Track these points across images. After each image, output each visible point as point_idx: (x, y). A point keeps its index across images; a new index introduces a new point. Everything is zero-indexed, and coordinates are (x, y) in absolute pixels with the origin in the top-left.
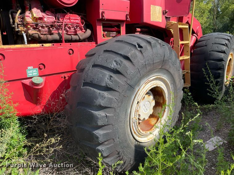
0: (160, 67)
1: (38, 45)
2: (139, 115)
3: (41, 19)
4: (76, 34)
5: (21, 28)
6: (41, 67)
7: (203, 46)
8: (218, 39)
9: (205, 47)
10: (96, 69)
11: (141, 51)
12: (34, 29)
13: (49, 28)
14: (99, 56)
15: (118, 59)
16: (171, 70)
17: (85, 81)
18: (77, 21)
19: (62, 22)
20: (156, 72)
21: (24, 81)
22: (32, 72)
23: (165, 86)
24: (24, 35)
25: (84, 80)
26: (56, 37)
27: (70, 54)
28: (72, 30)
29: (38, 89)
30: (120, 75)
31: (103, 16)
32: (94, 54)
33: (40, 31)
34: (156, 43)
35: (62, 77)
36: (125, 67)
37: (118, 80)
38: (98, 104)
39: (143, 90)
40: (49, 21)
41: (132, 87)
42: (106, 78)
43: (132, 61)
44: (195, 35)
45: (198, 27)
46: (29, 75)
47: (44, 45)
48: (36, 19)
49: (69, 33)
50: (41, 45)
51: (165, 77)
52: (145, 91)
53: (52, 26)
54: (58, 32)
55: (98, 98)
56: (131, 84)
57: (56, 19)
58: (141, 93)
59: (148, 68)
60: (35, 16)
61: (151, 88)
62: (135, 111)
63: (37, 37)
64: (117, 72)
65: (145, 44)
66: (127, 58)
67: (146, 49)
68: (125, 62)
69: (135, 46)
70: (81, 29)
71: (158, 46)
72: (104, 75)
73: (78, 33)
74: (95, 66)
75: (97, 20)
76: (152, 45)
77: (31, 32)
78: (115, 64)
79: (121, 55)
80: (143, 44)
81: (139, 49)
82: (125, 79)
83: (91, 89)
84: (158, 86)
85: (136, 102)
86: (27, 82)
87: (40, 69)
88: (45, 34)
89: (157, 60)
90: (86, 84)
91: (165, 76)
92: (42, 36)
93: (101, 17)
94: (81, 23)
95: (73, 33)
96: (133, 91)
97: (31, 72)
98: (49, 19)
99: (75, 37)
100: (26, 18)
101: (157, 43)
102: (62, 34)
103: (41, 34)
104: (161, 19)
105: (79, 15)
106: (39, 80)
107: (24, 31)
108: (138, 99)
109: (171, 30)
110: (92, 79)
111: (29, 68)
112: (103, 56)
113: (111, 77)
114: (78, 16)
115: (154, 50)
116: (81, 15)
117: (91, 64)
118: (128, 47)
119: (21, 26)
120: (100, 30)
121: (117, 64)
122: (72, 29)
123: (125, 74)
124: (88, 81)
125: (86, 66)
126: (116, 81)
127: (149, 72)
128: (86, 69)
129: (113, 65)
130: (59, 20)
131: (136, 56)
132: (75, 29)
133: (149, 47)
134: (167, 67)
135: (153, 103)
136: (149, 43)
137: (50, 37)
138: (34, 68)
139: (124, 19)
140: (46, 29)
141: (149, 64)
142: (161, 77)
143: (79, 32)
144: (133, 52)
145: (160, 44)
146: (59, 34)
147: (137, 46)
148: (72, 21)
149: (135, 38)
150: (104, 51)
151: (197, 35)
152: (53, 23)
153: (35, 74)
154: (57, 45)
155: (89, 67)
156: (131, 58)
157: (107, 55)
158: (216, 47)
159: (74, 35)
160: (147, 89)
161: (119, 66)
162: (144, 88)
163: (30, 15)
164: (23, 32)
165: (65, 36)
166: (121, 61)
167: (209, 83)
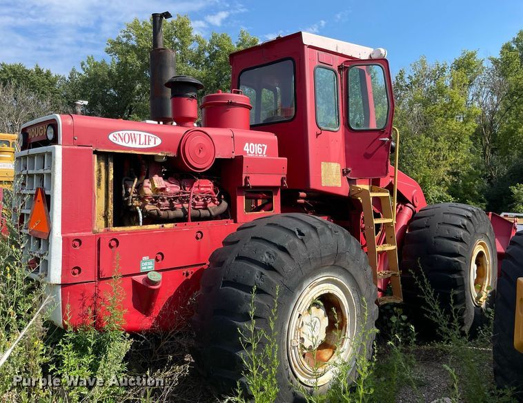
0: (332, 264)
1: (158, 226)
2: (302, 339)
3: (163, 189)
4: (205, 208)
5: (136, 203)
6: (159, 257)
7: (424, 228)
8: (448, 216)
9: (427, 229)
10: (241, 263)
11: (302, 240)
12: (152, 203)
13: (171, 202)
14: (245, 244)
15: (272, 249)
16: (351, 269)
17: (226, 280)
18: (209, 189)
19: (190, 193)
20: (327, 271)
21: (134, 278)
22: (147, 264)
23: (343, 294)
24: (140, 212)
25: (224, 278)
26: (179, 213)
27: (197, 238)
28: (201, 202)
29: (154, 290)
30: (274, 272)
31: (246, 182)
32: (237, 242)
33: (159, 205)
34: (323, 229)
35: (184, 274)
36: (281, 261)
37: (271, 278)
39: (307, 297)
40: (172, 191)
41: (291, 291)
42: (255, 276)
43: (291, 253)
44: (409, 205)
45: (415, 190)
46: (143, 269)
47: (165, 225)
48: (156, 190)
49: (196, 207)
50: (161, 225)
51: (340, 279)
52: (310, 298)
53: (175, 199)
54: (182, 206)
55: (243, 303)
56: (289, 285)
57: (181, 189)
58: (304, 301)
59: (314, 264)
60: (156, 186)
61: (319, 295)
62: (296, 329)
63: (156, 214)
64: (269, 267)
65: (308, 230)
66: (283, 249)
67: (310, 237)
68: (281, 254)
69: (295, 233)
70: (213, 201)
71: (328, 232)
72: (253, 272)
73: (208, 206)
74: (239, 258)
75: (238, 188)
76: (319, 231)
77: (149, 207)
78: (267, 257)
79: (275, 245)
80: (305, 230)
81: (299, 237)
82: (281, 278)
83: (234, 291)
84: (331, 292)
85: (296, 315)
86: (139, 279)
87: (157, 260)
88: (165, 210)
89: (326, 253)
90: (226, 283)
91: (341, 277)
92: (162, 213)
93: (243, 184)
94: (214, 193)
95: (201, 207)
96: (292, 296)
97: (145, 264)
98: (172, 188)
99: (204, 213)
100: (145, 189)
101: (326, 229)
102: (188, 208)
103: (162, 210)
104: (340, 181)
105: (211, 180)
106: (156, 277)
107: (139, 206)
108: (299, 310)
109: (359, 198)
110: (236, 277)
111: (145, 258)
112: (250, 246)
113: (262, 274)
114: (210, 182)
115: (322, 239)
116: (213, 179)
117: (234, 256)
118: (284, 234)
119: (136, 200)
120: (241, 202)
121: (269, 257)
122: (200, 200)
123: (281, 271)
124: (230, 279)
125: (227, 258)
126: (268, 280)
127: (315, 269)
128: (227, 262)
129: (265, 258)
130: (185, 190)
131: (296, 247)
132: (204, 201)
133: (314, 235)
134: (344, 264)
135: (325, 322)
136: (314, 228)
137: (172, 214)
138: (150, 258)
139: (279, 184)
140: (167, 202)
141: (315, 259)
142: (335, 278)
143: (211, 205)
144: (291, 241)
145: (331, 229)
146: (183, 209)
147: (297, 233)
148: (202, 189)
149: (295, 222)
150: (252, 238)
151: (413, 205)
152: (177, 194)
153: (150, 267)
154: (180, 226)
155: (231, 259)
156: (288, 250)
157: (256, 243)
158: (445, 230)
159: (203, 209)
160: (313, 295)
161: (272, 259)
162: (308, 293)
163: (150, 185)
164: (138, 208)
165: (192, 212)
166: (276, 254)
167: (424, 295)
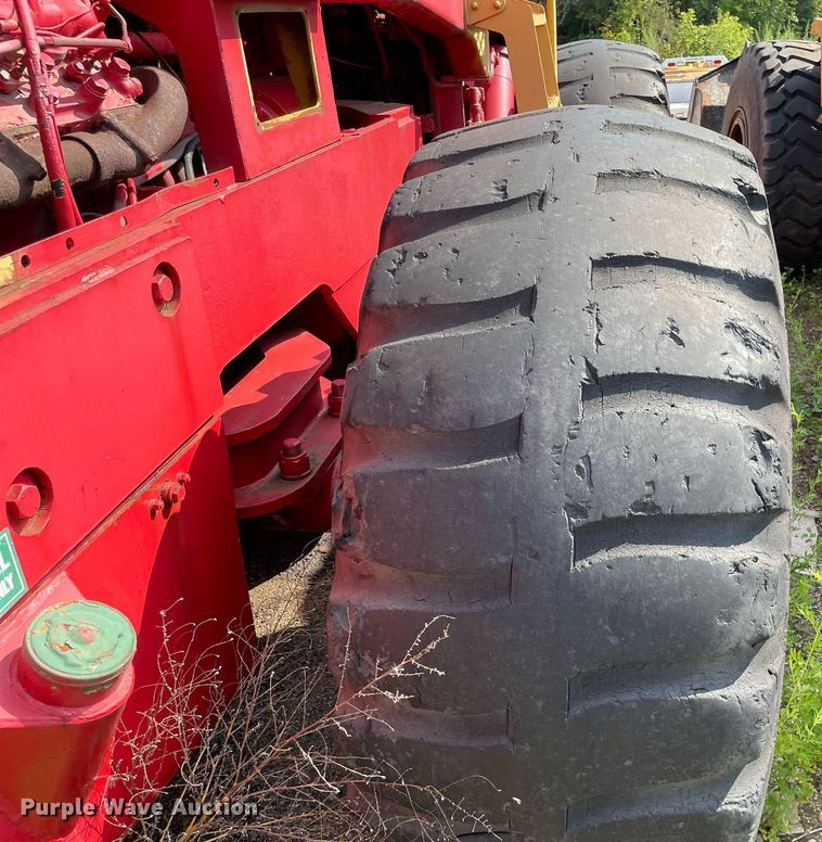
6: (28, 501)
17: (593, 516)
25: (576, 509)
35: (153, 513)
38: (748, 637)
55: (737, 603)
69: (741, 201)
73: (105, 107)
79: (727, 277)
87: (16, 524)
90: (600, 532)
110: (648, 489)
147: (746, 201)
154: (47, 257)
